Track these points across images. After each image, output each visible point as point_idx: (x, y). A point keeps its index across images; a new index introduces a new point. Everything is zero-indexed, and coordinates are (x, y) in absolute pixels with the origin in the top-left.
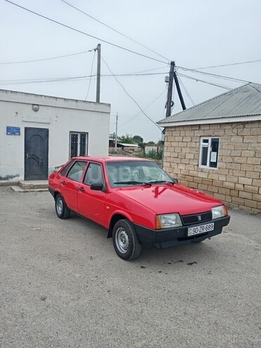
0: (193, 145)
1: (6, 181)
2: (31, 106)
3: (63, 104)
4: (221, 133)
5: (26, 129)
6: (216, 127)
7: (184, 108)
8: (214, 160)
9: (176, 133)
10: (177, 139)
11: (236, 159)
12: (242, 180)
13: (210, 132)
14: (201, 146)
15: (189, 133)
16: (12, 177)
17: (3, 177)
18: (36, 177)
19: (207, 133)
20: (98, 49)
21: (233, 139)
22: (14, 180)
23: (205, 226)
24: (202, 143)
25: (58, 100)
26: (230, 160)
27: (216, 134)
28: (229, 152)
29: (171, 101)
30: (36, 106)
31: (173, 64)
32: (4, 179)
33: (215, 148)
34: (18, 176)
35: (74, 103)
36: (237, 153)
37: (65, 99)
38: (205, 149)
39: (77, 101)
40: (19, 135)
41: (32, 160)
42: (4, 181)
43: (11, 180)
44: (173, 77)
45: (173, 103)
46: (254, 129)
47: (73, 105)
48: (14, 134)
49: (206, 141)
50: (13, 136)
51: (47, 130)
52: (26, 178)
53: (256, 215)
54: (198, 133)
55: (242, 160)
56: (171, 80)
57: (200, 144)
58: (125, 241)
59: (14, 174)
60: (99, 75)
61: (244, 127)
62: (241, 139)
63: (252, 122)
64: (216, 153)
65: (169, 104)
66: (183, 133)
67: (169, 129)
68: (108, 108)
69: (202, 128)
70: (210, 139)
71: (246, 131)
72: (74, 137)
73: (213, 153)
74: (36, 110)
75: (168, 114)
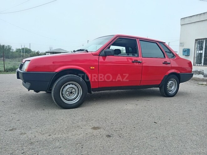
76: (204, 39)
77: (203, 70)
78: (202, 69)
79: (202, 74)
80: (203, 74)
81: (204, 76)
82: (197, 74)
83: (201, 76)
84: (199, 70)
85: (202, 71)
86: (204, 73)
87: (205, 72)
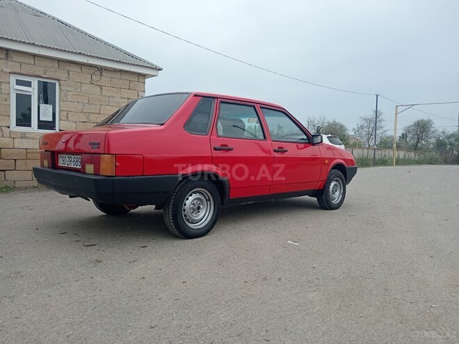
4: (61, 74)
6: (49, 64)
8: (46, 118)
11: (92, 117)
13: (39, 71)
14: (13, 92)
19: (26, 70)
21: (84, 88)
24: (14, 86)
26: (83, 117)
27: (50, 74)
28: (80, 107)
36: (94, 108)
38: (24, 98)
46: (116, 80)
54: (4, 65)
57: (9, 88)
61: (101, 75)
62: (97, 89)
64: (51, 106)
69: (15, 58)
70: (35, 81)
71: (105, 81)
73: (44, 106)
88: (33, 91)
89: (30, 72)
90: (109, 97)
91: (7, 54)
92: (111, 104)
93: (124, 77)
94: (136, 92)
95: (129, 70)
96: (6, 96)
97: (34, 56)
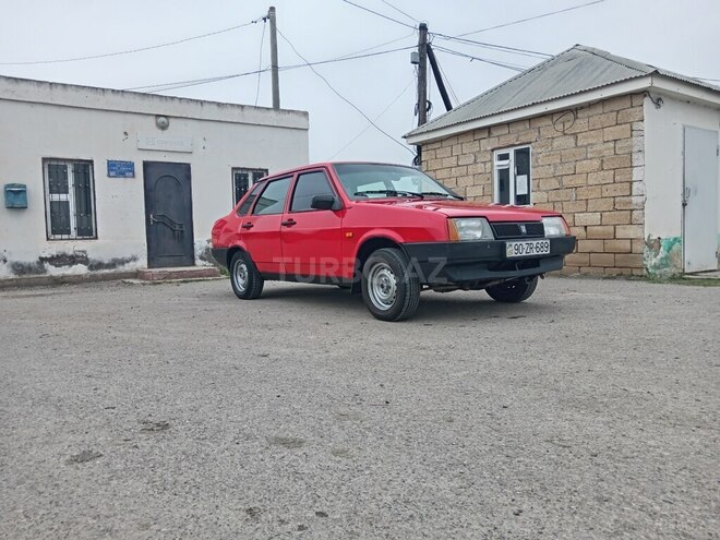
0: (480, 168)
1: (113, 271)
2: (152, 120)
3: (215, 114)
4: (533, 136)
5: (146, 165)
6: (520, 127)
7: (449, 107)
8: (522, 191)
9: (443, 152)
10: (447, 163)
11: (566, 181)
12: (582, 218)
13: (512, 139)
14: (496, 169)
15: (469, 147)
16: (123, 262)
17: (106, 262)
18: (171, 260)
19: (503, 142)
20: (271, 16)
21: (556, 144)
22: (128, 268)
23: (535, 243)
24: (497, 163)
25: (206, 106)
26: (555, 184)
27: (523, 139)
28: (552, 170)
29: (425, 100)
30: (163, 119)
31: (423, 28)
32: (108, 266)
33: (523, 168)
34: (134, 259)
35: (238, 111)
36: (567, 169)
37: (219, 104)
38: (504, 174)
39: (242, 107)
40: (134, 176)
41: (161, 227)
42: (107, 271)
43: (121, 269)
44: (425, 54)
45: (430, 103)
46: (596, 118)
47: (236, 115)
48: (122, 174)
49: (504, 157)
50: (120, 180)
51: (188, 167)
52: (151, 262)
53: (614, 278)
54: (487, 144)
55: (579, 181)
56: (423, 60)
57: (492, 166)
58: (389, 287)
59: (128, 256)
60: (275, 68)
61: (576, 118)
62: (572, 140)
63: (590, 105)
64: (526, 176)
65: (423, 107)
66: (457, 150)
67: (430, 147)
68: (304, 119)
69: (495, 133)
70: (511, 152)
71: (581, 124)
72: (240, 179)
73: (519, 178)
74: (163, 127)
75: (422, 121)
76: (71, 160)
77: (84, 252)
78: (81, 249)
79: (81, 262)
80: (85, 261)
81: (91, 268)
82: (64, 265)
83: (81, 269)
84: (71, 253)
85: (81, 254)
86: (87, 259)
87: (91, 256)
88: (511, 164)
89: (506, 144)
90: (586, 147)
91: (489, 132)
92: (589, 156)
93: (608, 108)
94: (628, 126)
95: (600, 97)
96: (489, 175)
97: (508, 124)
